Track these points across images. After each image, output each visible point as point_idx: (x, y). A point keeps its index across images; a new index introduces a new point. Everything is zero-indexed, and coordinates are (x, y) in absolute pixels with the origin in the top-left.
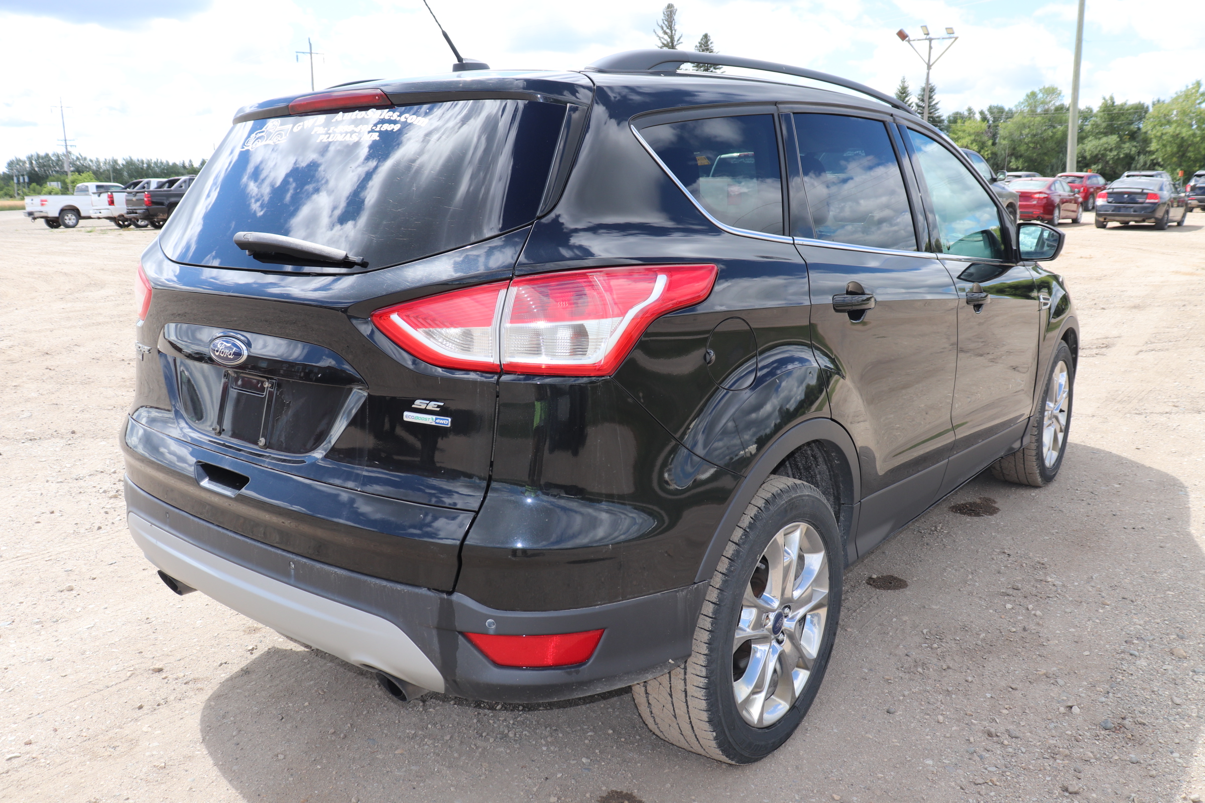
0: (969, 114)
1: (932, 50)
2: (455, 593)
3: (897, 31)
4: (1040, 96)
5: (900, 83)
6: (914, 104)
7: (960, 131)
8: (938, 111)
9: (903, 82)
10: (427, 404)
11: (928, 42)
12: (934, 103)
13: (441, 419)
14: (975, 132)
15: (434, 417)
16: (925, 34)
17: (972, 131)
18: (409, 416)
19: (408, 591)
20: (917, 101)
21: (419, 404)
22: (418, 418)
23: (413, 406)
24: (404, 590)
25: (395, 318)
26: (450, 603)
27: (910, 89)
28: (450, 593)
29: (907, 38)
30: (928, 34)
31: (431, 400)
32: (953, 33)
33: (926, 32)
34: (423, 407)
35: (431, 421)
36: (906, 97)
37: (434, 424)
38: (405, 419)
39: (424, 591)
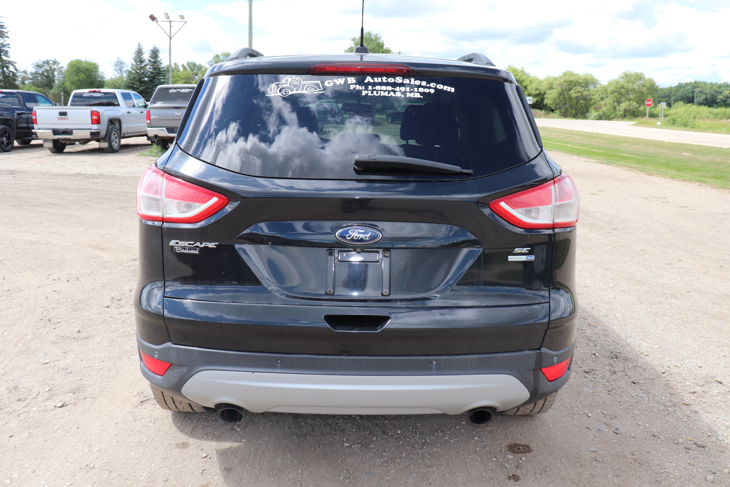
0: (175, 67)
1: (171, 28)
2: (542, 348)
3: (149, 15)
4: (221, 57)
5: (137, 46)
6: (147, 60)
7: (176, 77)
8: (162, 64)
9: (139, 46)
10: (522, 250)
11: (169, 23)
12: (159, 59)
13: (530, 257)
14: (185, 78)
15: (526, 256)
16: (167, 18)
17: (183, 77)
18: (511, 258)
19: (520, 354)
20: (149, 58)
21: (517, 250)
22: (517, 258)
23: (514, 252)
24: (518, 355)
25: (503, 204)
26: (541, 353)
27: (144, 50)
28: (539, 349)
29: (156, 20)
30: (169, 18)
31: (524, 247)
32: (184, 19)
33: (168, 17)
34: (520, 252)
35: (524, 258)
36: (142, 55)
37: (526, 260)
38: (509, 260)
39: (527, 352)
